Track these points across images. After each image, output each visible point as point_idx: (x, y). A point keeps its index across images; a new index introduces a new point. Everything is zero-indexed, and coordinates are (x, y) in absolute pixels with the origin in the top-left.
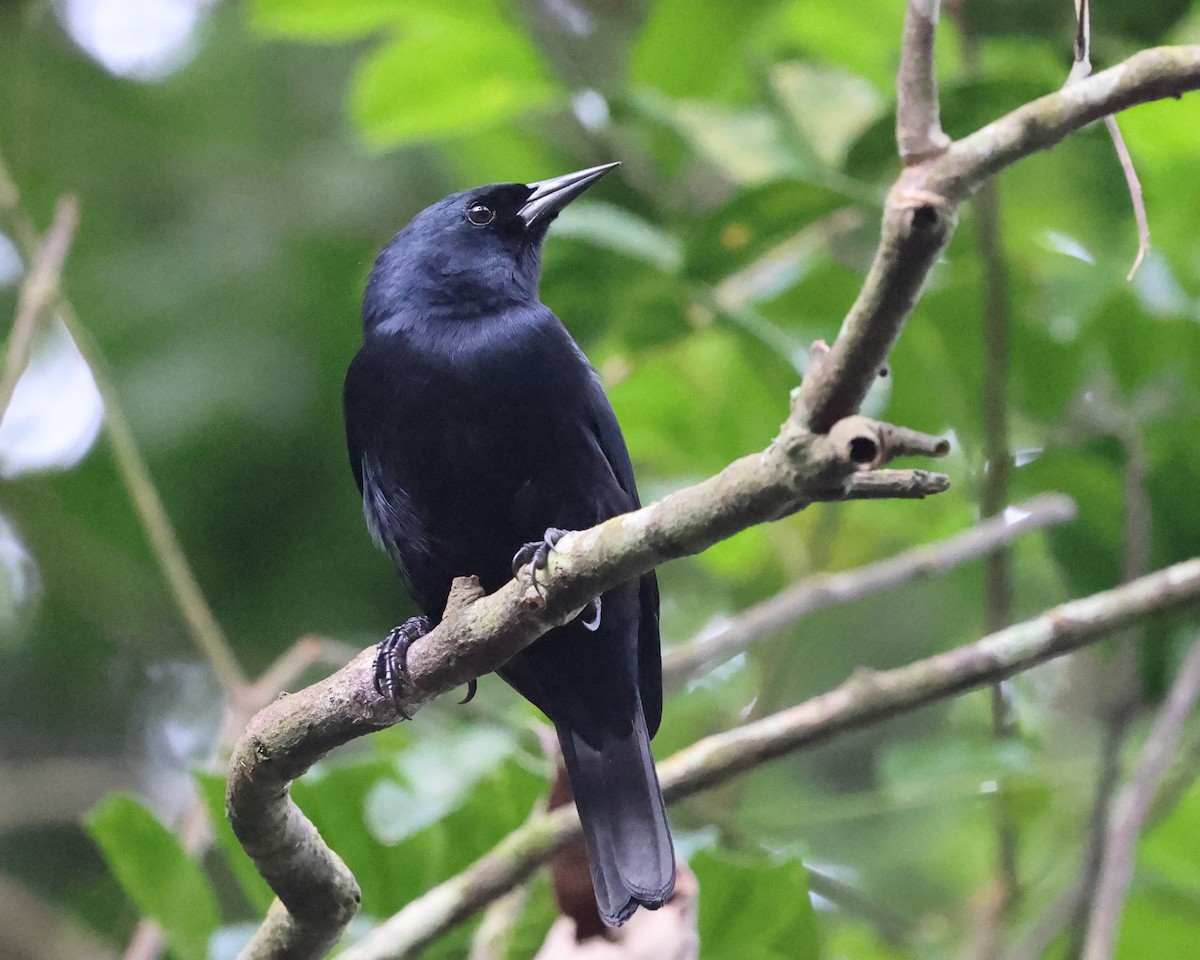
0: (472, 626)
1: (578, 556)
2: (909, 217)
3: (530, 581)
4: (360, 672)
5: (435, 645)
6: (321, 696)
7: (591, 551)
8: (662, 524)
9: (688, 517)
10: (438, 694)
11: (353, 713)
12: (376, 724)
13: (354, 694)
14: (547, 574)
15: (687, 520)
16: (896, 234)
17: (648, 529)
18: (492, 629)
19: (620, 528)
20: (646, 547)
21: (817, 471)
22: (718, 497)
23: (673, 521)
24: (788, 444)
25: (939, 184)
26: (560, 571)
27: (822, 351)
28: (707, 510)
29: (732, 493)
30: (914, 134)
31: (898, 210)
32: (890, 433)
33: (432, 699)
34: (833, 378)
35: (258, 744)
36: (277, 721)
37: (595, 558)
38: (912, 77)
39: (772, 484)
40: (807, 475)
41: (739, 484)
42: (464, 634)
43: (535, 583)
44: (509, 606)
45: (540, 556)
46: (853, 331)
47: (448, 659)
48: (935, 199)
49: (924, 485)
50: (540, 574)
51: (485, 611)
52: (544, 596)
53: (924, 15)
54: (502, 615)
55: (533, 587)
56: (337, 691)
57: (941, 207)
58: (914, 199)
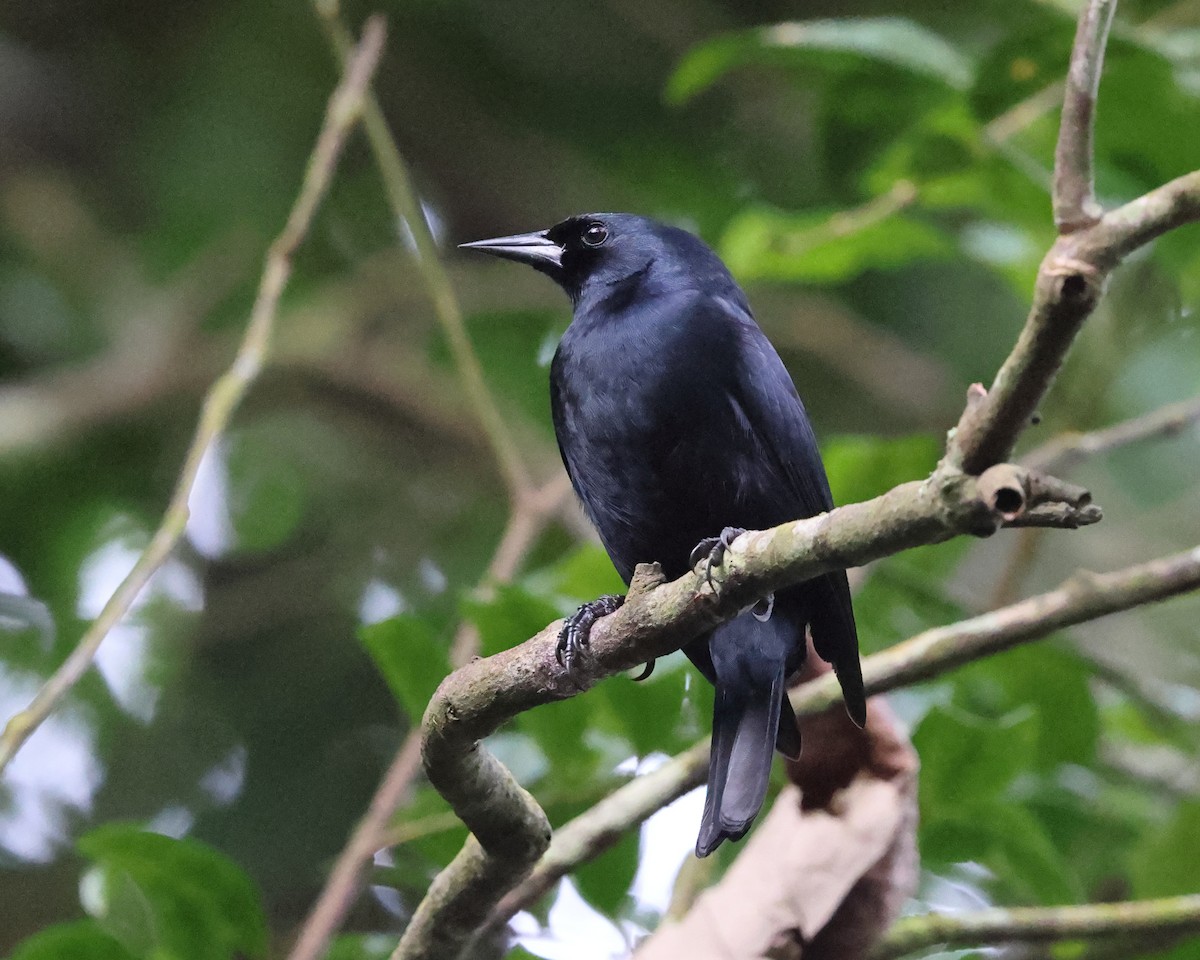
0: (651, 612)
1: (751, 557)
2: (1060, 284)
3: (705, 577)
4: (546, 645)
5: (617, 626)
6: (509, 664)
7: (763, 554)
8: (829, 537)
9: (853, 532)
10: (618, 671)
11: (538, 683)
12: (559, 694)
13: (539, 666)
14: (722, 571)
15: (850, 537)
16: (1046, 299)
17: (816, 539)
18: (671, 616)
19: (790, 535)
20: (813, 556)
21: (968, 510)
22: (879, 520)
23: (839, 535)
24: (942, 482)
25: (1090, 254)
26: (734, 570)
27: (979, 395)
28: (869, 530)
29: (891, 520)
30: (1069, 205)
31: (1051, 277)
32: (1037, 481)
33: (613, 675)
34: (986, 425)
35: (449, 704)
36: (467, 684)
37: (767, 561)
38: (1069, 149)
39: (928, 515)
40: (960, 513)
41: (898, 510)
42: (644, 618)
43: (709, 578)
44: (686, 596)
45: (715, 554)
46: (1005, 384)
47: (628, 640)
48: (1086, 268)
49: (1077, 516)
50: (715, 571)
51: (664, 599)
52: (718, 593)
53: (1083, 90)
54: (679, 604)
55: (707, 583)
56: (524, 662)
57: (1092, 277)
58: (1065, 267)
